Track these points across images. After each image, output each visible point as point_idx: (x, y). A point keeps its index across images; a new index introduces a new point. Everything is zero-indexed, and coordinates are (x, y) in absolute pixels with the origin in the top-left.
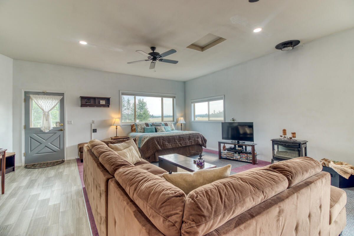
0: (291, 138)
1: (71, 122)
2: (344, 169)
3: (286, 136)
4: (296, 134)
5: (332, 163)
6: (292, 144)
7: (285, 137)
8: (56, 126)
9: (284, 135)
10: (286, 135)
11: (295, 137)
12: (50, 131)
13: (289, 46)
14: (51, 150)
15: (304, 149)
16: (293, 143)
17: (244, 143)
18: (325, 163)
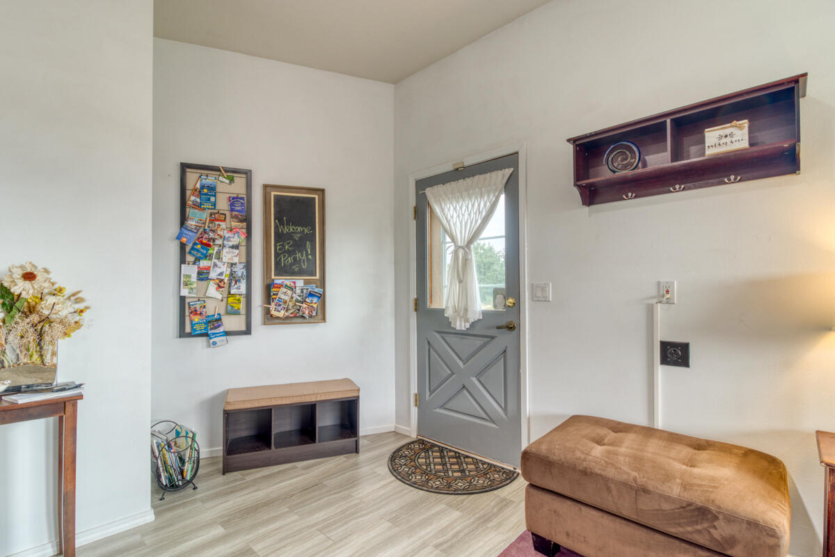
1: (543, 289)
8: (495, 306)
12: (473, 325)
14: (481, 411)
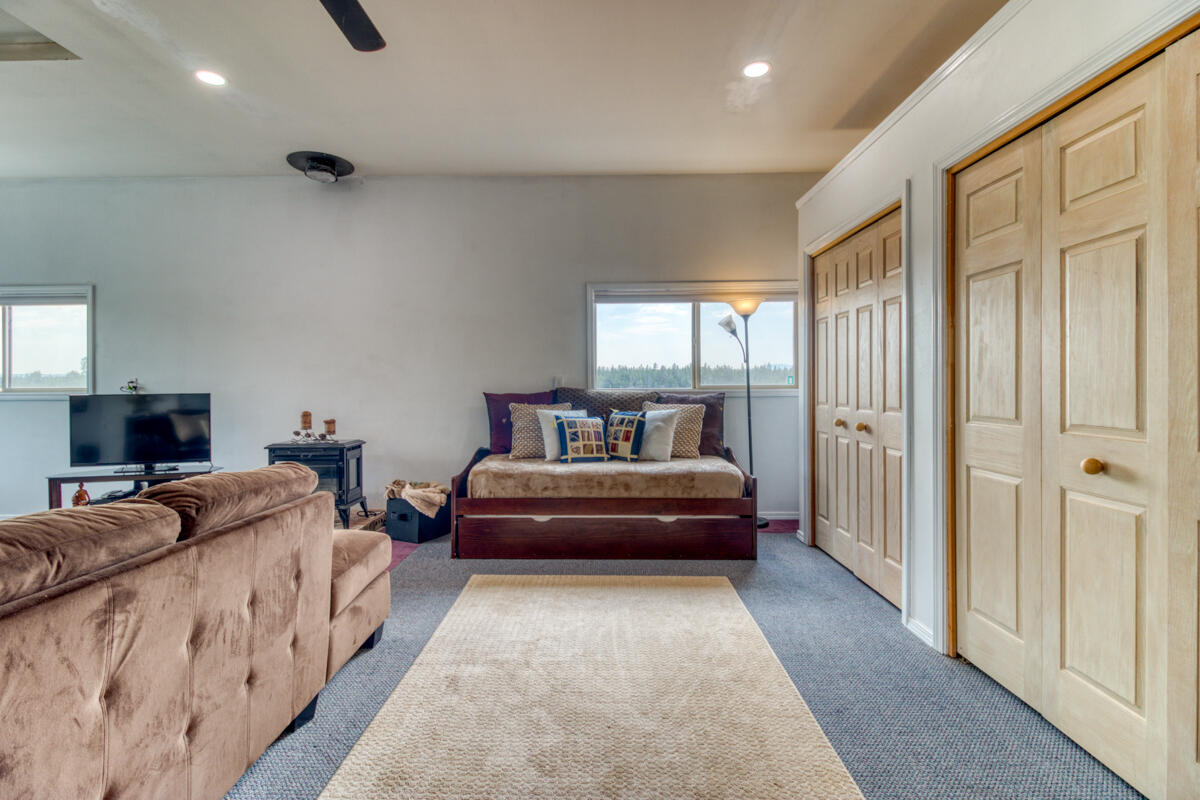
0: (323, 437)
2: (428, 497)
3: (309, 431)
4: (337, 424)
5: (408, 486)
6: (323, 453)
7: (310, 436)
9: (305, 428)
10: (310, 427)
11: (334, 432)
13: (325, 170)
15: (353, 464)
16: (325, 449)
17: (175, 469)
18: (393, 491)
